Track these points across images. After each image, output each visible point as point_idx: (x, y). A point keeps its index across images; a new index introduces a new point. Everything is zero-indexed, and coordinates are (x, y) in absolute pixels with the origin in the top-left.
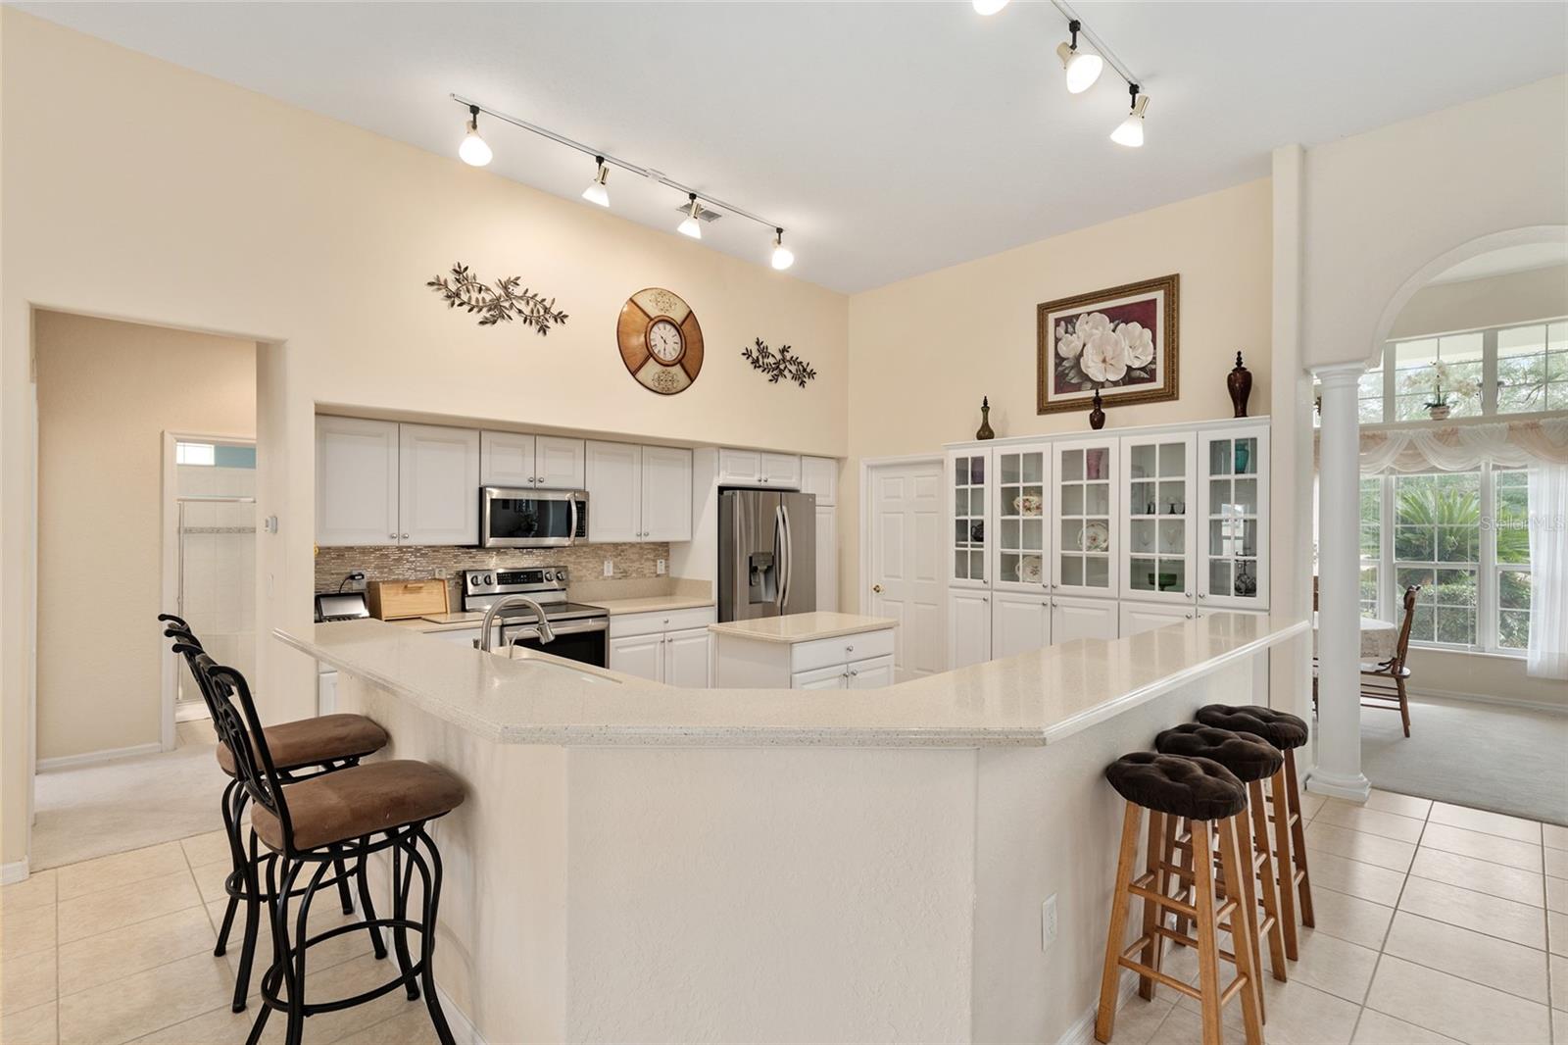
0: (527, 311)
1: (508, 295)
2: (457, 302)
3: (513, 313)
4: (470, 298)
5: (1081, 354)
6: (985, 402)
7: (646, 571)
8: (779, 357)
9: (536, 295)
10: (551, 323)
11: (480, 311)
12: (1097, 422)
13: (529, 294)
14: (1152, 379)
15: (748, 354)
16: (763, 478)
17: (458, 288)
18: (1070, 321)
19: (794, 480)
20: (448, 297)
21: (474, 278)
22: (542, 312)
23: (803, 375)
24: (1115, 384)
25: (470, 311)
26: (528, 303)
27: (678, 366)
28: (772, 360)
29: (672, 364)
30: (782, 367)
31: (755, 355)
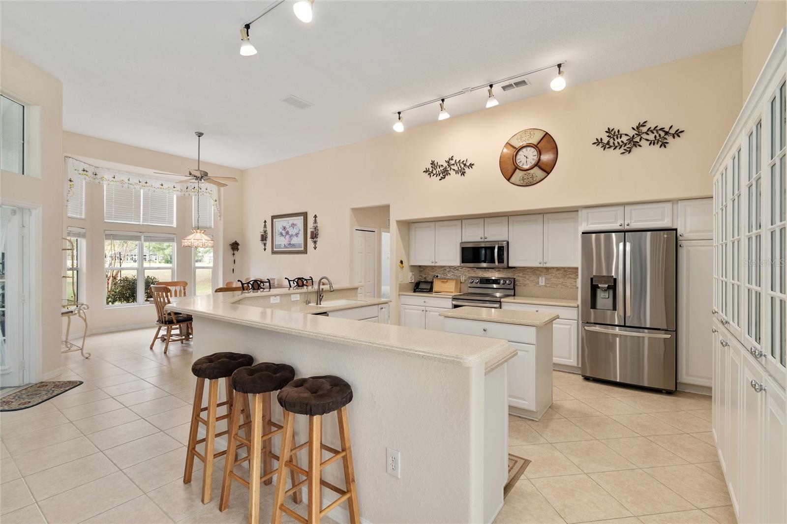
0: (456, 168)
1: (449, 165)
2: (432, 175)
3: (452, 172)
4: (436, 172)
7: (568, 284)
8: (633, 133)
9: (460, 161)
10: (467, 170)
11: (439, 175)
13: (457, 161)
15: (598, 142)
16: (626, 223)
17: (432, 169)
19: (666, 221)
20: (429, 174)
21: (437, 163)
22: (462, 166)
23: (664, 138)
25: (437, 176)
26: (457, 165)
27: (536, 169)
28: (625, 139)
29: (531, 168)
30: (637, 139)
31: (605, 140)
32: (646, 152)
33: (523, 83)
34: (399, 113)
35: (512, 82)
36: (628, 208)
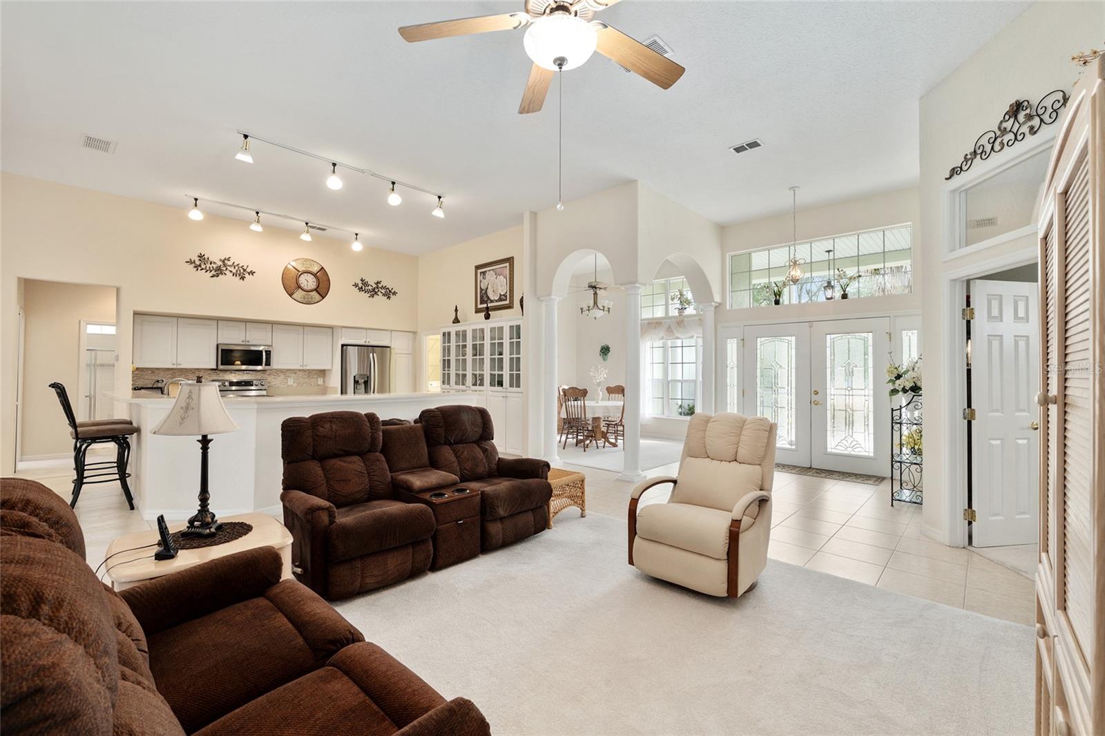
0: (234, 271)
1: (225, 265)
2: (200, 268)
3: (227, 272)
4: (206, 267)
5: (487, 288)
6: (456, 308)
7: (312, 384)
8: (374, 286)
9: (239, 264)
10: (247, 275)
11: (211, 272)
12: (487, 317)
13: (235, 264)
14: (506, 300)
15: (356, 285)
16: (367, 341)
17: (201, 262)
18: (484, 273)
19: (386, 342)
20: (195, 267)
21: (208, 258)
22: (242, 271)
23: (389, 293)
24: (497, 301)
25: (206, 272)
26: (235, 268)
27: (315, 292)
28: (370, 288)
29: (312, 291)
30: (377, 290)
31: (360, 285)
32: (380, 298)
33: (323, 230)
34: (196, 199)
35: (318, 226)
36: (368, 331)
